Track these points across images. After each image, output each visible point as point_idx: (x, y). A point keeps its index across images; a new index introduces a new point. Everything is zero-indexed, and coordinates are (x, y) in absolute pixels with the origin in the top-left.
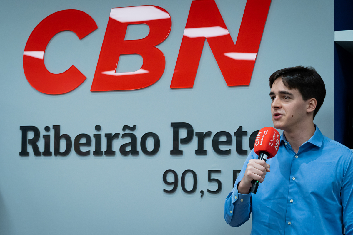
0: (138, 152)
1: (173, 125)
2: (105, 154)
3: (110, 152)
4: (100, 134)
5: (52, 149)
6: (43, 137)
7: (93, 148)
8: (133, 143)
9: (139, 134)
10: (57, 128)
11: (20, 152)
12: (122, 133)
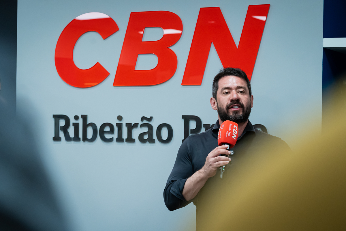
0: (155, 139)
1: (184, 117)
2: (126, 141)
3: (130, 140)
4: (122, 124)
5: (81, 135)
6: (73, 125)
7: (115, 136)
8: (150, 133)
9: (155, 125)
10: (85, 117)
11: (53, 138)
12: (140, 123)
